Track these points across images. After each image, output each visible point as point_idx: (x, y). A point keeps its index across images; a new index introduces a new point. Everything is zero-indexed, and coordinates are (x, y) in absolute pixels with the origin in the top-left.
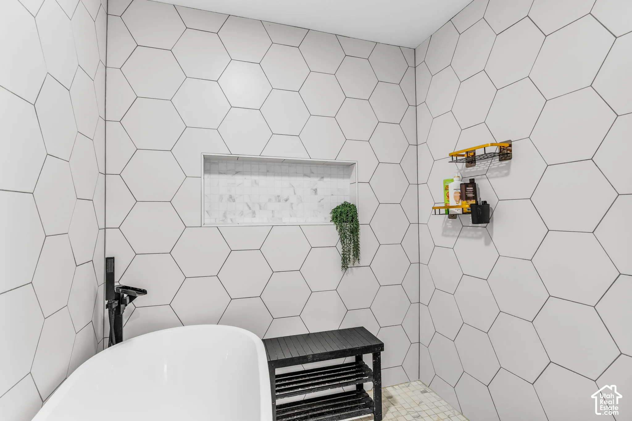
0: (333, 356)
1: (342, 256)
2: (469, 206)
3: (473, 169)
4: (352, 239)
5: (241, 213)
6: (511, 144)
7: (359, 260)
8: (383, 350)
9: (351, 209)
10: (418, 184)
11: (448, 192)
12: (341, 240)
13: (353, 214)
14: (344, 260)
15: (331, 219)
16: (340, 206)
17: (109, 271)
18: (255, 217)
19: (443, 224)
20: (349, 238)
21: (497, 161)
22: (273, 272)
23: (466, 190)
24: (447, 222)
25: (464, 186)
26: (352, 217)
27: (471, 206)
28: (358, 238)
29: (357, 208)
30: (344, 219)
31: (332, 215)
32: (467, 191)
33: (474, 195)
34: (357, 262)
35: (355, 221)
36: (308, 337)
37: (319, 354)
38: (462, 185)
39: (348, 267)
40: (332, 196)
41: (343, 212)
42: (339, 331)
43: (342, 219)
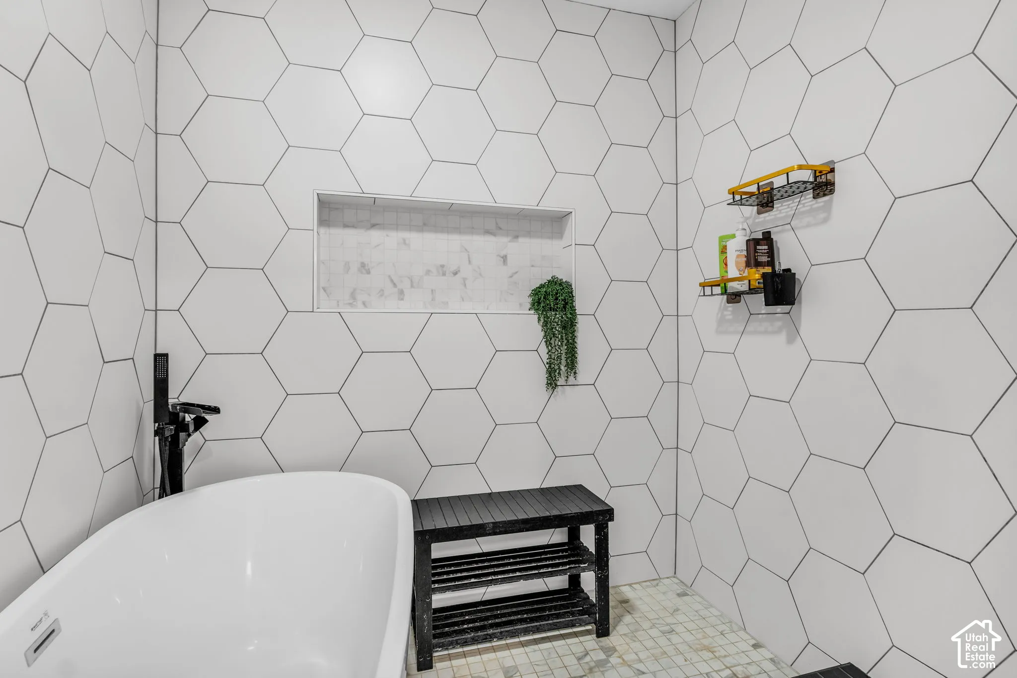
0: (528, 526)
1: (547, 366)
2: (760, 276)
3: (769, 215)
4: (564, 338)
5: (380, 292)
6: (834, 168)
7: (575, 373)
8: (612, 519)
9: (563, 289)
10: (677, 250)
11: (726, 257)
12: (545, 340)
13: (567, 296)
14: (550, 373)
15: (529, 306)
16: (545, 283)
17: (159, 376)
18: (402, 299)
19: (718, 314)
20: (559, 336)
21: (810, 198)
22: (432, 390)
23: (755, 251)
24: (725, 309)
25: (752, 243)
26: (564, 302)
27: (764, 275)
28: (574, 338)
29: (573, 287)
30: (550, 305)
31: (531, 299)
32: (757, 252)
33: (769, 259)
34: (571, 378)
35: (570, 309)
36: (489, 499)
37: (504, 522)
38: (749, 242)
39: (556, 385)
40: (532, 268)
41: (549, 293)
42: (542, 491)
43: (548, 305)
